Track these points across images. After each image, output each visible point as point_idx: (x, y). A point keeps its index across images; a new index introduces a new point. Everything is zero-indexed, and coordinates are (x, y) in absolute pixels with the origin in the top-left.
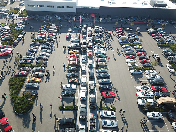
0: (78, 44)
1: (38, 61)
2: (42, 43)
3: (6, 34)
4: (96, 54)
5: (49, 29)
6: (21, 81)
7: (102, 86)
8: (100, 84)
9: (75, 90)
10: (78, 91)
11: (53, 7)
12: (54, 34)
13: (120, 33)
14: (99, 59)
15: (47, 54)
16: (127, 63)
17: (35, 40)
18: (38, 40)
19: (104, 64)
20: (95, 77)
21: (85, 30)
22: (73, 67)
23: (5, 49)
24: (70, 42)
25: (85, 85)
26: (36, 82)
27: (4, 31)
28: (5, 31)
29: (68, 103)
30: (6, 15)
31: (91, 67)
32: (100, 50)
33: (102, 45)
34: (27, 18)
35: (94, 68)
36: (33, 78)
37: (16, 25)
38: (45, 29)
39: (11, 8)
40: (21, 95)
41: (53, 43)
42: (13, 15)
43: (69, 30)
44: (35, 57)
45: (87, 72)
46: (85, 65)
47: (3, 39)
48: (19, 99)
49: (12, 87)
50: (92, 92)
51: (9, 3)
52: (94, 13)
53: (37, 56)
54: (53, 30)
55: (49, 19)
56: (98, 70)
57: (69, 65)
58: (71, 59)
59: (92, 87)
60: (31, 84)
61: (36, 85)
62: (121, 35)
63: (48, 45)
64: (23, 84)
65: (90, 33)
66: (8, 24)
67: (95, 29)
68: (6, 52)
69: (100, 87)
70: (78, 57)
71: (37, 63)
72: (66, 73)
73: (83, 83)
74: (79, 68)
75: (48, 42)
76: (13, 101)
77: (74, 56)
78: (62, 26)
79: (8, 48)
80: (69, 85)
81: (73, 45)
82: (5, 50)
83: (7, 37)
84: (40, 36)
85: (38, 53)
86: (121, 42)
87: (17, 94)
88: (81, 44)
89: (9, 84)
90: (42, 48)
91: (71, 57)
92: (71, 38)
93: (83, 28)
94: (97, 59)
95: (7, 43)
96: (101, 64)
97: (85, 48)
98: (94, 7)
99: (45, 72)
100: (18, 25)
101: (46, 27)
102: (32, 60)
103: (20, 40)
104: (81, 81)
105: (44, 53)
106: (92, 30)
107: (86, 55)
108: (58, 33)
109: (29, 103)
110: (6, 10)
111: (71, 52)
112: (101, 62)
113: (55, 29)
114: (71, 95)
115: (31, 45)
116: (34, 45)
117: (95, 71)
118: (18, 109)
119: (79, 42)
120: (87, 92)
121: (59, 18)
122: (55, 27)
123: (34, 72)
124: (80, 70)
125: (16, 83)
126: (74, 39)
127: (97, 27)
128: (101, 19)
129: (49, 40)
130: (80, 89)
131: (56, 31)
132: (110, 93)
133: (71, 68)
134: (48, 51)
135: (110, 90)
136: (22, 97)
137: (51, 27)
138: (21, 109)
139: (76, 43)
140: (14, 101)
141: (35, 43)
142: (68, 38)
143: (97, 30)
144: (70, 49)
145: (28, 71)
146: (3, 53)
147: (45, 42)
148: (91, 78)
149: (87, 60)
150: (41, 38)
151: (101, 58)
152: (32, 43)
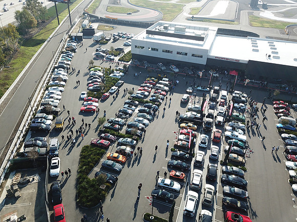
0: (199, 115)
1: (129, 129)
2: (142, 102)
3: (97, 81)
4: (227, 138)
5: (157, 85)
6: (98, 154)
7: (228, 199)
8: (225, 194)
9: (177, 193)
10: (182, 195)
11: (171, 52)
12: (162, 92)
13: (281, 111)
14: (232, 148)
15: (146, 121)
16: (289, 168)
17: (133, 97)
18: (136, 98)
19: (240, 159)
20: (218, 180)
21: (215, 95)
22: (181, 152)
23: (89, 102)
24: (186, 109)
25: (197, 189)
26: (118, 162)
27: (94, 78)
28: (96, 78)
29: (161, 212)
30: (103, 56)
31: (213, 159)
32: (236, 133)
33: (241, 125)
34: (129, 63)
35: (219, 163)
36: (116, 155)
37: (113, 72)
38: (150, 83)
39: (112, 48)
40: (91, 176)
41: (158, 106)
42: (112, 57)
43: (188, 90)
44: (127, 123)
45: (205, 166)
46: (203, 153)
47: (91, 88)
48: (88, 182)
49: (83, 160)
50: (208, 205)
51: (112, 40)
52: (236, 70)
53: (130, 121)
54: (162, 86)
55: (161, 69)
56: (227, 168)
57: (176, 146)
58: (182, 137)
59: (209, 196)
60: (110, 162)
61: (118, 166)
62: (282, 114)
63: (149, 107)
64: (99, 160)
65: (222, 100)
66: (102, 68)
67: (234, 95)
68: (90, 107)
69: (224, 200)
70: (195, 136)
71: (127, 132)
72: (169, 159)
73: (193, 184)
74: (192, 155)
75: (151, 104)
76: (79, 181)
77: (188, 134)
78: (178, 82)
79: (93, 101)
80: (168, 181)
81: (189, 114)
82: (88, 104)
83: (96, 86)
84: (141, 92)
85: (132, 117)
86: (281, 127)
87: (88, 174)
88: (203, 116)
89: (81, 155)
90: (140, 111)
91: (182, 134)
92: (189, 104)
93: (213, 91)
94: (227, 147)
95: (95, 95)
96: (235, 158)
97: (209, 124)
98: (239, 60)
99: (136, 148)
100: (115, 71)
101: (153, 80)
102: (122, 126)
103: (111, 94)
104: (191, 180)
105: (141, 119)
106: (227, 96)
107: (210, 136)
108: (169, 93)
109: (100, 193)
110: (104, 50)
111: (183, 125)
112: (235, 156)
113: (166, 85)
114: (168, 199)
115: (125, 103)
116: (130, 104)
117: (220, 168)
118: (82, 197)
119: (200, 111)
120: (198, 202)
121: (177, 70)
122: (167, 83)
123: (120, 144)
124: (194, 159)
125: (90, 155)
126: (193, 106)
127: (238, 92)
128: (247, 81)
129: (153, 101)
130: (186, 193)
131: (167, 88)
132: (241, 217)
133: (178, 153)
134: (148, 116)
135: (243, 211)
136: (93, 180)
137: (160, 81)
138: (87, 198)
139: (195, 113)
140: (80, 183)
141: (131, 101)
142: (184, 103)
143: (237, 97)
144: (183, 120)
145: (112, 142)
146: (86, 108)
147: (147, 102)
148: (211, 179)
149: (209, 145)
150: (143, 96)
151: (235, 148)
152: (127, 101)
